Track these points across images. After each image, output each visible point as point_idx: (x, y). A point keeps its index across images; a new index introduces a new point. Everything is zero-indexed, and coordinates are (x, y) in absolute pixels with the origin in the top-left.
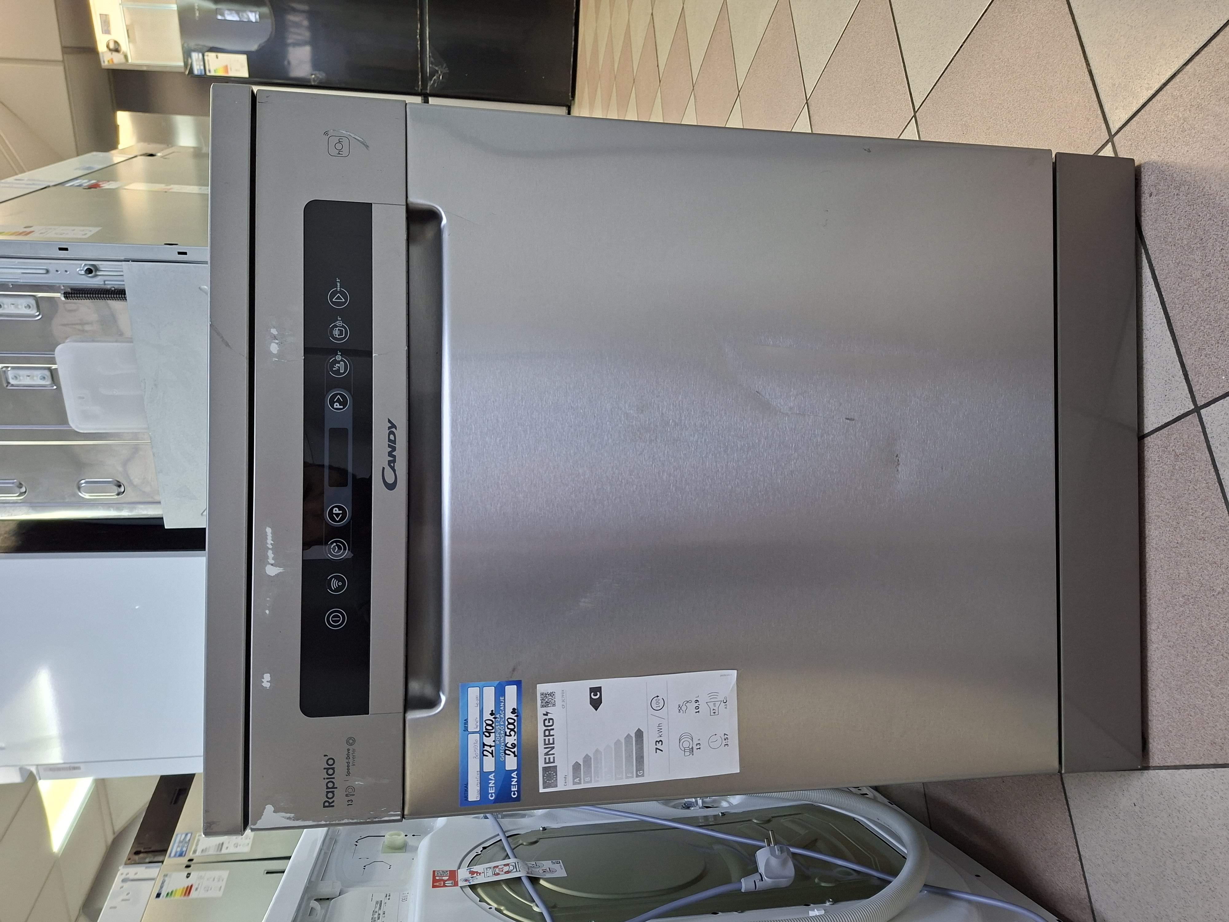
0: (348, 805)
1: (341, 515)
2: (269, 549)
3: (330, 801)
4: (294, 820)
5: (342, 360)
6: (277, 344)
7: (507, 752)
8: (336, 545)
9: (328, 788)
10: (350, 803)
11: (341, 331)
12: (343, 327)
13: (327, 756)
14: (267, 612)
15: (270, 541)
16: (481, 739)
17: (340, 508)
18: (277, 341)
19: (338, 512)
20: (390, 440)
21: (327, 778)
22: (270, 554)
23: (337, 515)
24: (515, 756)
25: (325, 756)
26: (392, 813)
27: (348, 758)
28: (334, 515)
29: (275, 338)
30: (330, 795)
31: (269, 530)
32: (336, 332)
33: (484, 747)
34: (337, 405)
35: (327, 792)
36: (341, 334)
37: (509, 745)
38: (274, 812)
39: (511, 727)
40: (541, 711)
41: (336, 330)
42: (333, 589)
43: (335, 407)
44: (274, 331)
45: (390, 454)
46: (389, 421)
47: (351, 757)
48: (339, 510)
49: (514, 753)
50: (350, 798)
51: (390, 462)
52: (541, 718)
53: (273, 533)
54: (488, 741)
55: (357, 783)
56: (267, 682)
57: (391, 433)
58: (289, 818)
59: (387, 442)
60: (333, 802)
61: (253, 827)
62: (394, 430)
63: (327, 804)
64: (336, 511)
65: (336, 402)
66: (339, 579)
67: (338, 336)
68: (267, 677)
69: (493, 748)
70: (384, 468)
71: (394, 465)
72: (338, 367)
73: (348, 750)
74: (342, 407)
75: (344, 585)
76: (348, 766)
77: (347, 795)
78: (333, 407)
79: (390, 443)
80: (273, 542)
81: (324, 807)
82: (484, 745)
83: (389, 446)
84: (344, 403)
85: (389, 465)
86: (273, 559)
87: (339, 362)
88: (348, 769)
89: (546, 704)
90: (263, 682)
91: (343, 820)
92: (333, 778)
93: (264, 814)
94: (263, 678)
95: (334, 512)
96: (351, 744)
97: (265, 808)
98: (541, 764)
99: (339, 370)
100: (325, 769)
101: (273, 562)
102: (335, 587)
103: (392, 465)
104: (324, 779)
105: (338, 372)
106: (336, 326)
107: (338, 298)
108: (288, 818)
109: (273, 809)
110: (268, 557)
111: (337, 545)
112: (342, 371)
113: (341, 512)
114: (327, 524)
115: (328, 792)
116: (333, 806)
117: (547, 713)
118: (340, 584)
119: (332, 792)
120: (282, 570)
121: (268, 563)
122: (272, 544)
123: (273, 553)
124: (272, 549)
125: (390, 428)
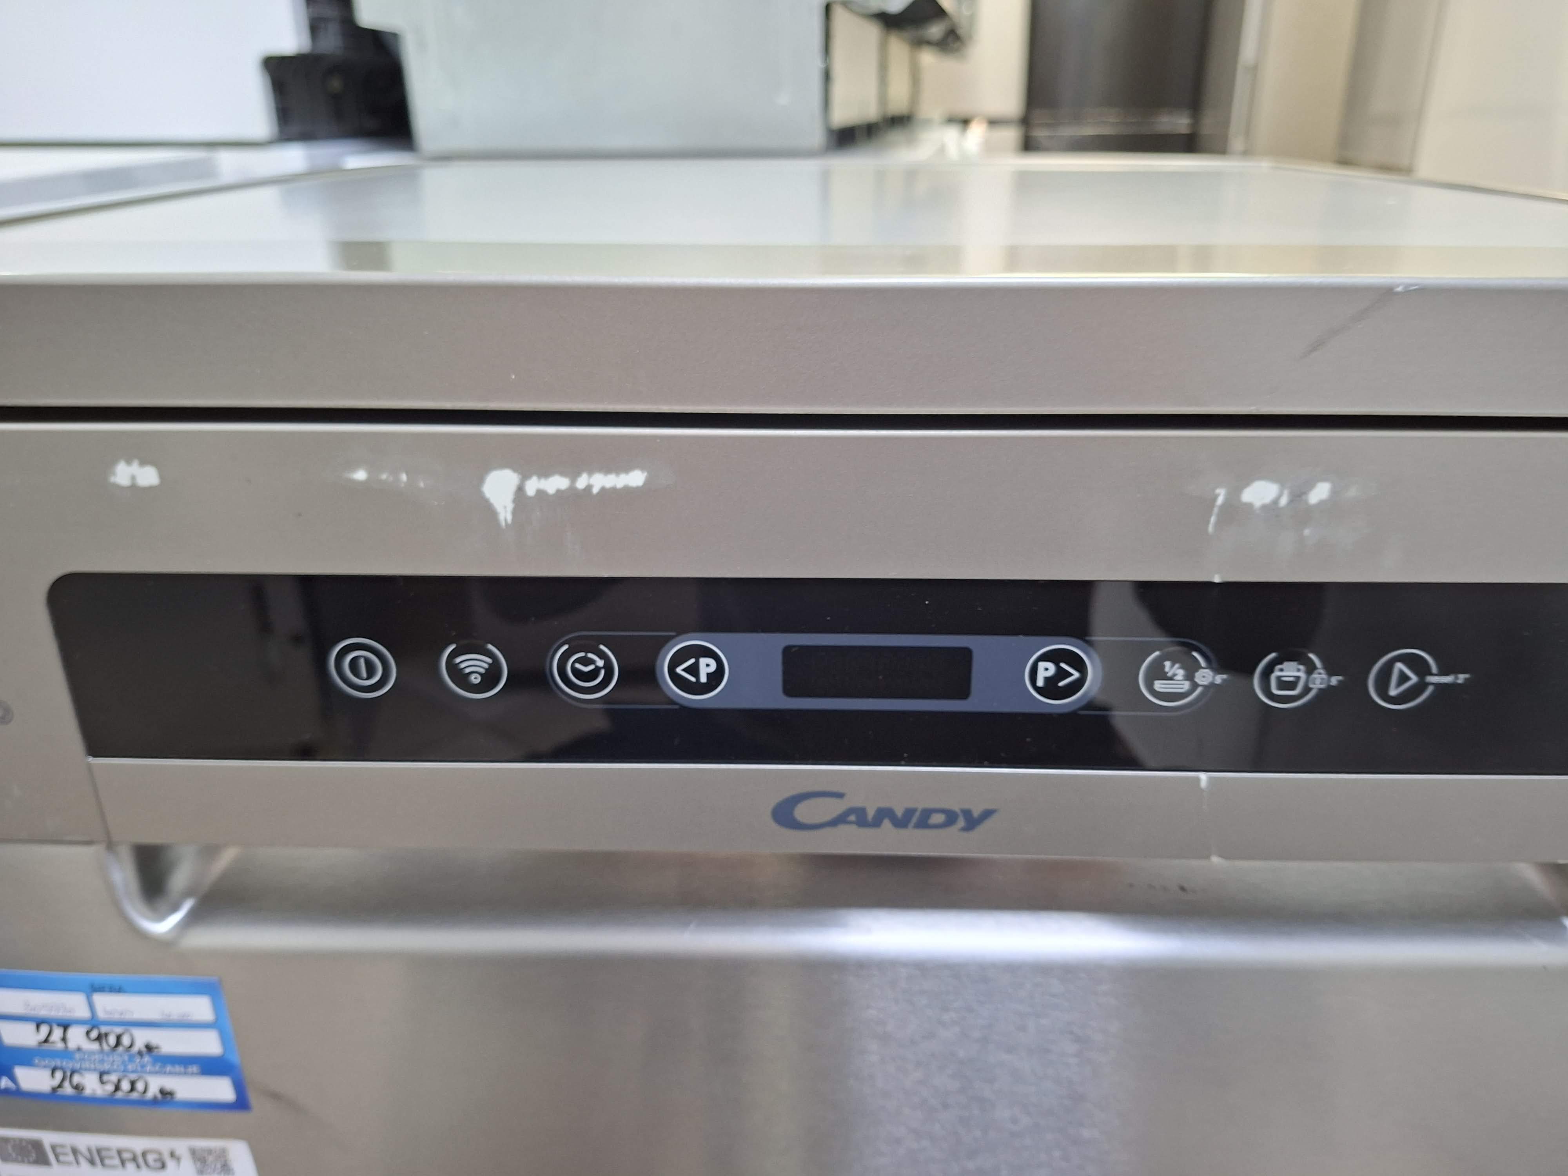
1: (693, 679)
2: (573, 480)
5: (1195, 686)
6: (1276, 502)
7: (59, 1075)
8: (597, 667)
11: (1291, 685)
12: (1307, 690)
14: (360, 475)
15: (600, 481)
16: (80, 1022)
17: (716, 677)
18: (1284, 501)
19: (704, 671)
20: (927, 813)
22: (556, 483)
23: (694, 670)
24: (54, 1090)
28: (692, 661)
29: (1298, 496)
31: (636, 478)
32: (1290, 670)
33: (59, 1025)
34: (1046, 670)
36: (1284, 685)
37: (76, 1079)
39: (125, 1086)
40: (182, 1146)
41: (1299, 670)
42: (458, 660)
43: (1042, 665)
44: (1320, 492)
45: (884, 814)
46: (987, 814)
48: (708, 675)
49: (60, 1086)
51: (860, 812)
52: (163, 1145)
53: (628, 491)
54: (77, 1037)
56: (134, 478)
57: (951, 818)
59: (921, 804)
62: (961, 823)
64: (707, 666)
65: (1059, 669)
66: (490, 677)
67: (1279, 678)
68: (148, 476)
69: (60, 1045)
70: (840, 796)
71: (851, 823)
72: (1175, 675)
74: (1040, 683)
75: (472, 689)
78: (1044, 658)
79: (917, 814)
80: (595, 490)
82: (65, 1026)
83: (909, 813)
84: (1051, 689)
85: (851, 811)
86: (542, 493)
87: (1189, 677)
89: (200, 1158)
90: (130, 464)
94: (143, 466)
95: (703, 661)
98: (48, 1138)
99: (1164, 677)
101: (531, 492)
102: (462, 665)
103: (852, 818)
105: (1157, 672)
106: (1311, 669)
107: (1403, 678)
110: (545, 474)
111: (597, 671)
112: (1159, 685)
113: (703, 679)
114: (664, 642)
117: (178, 1160)
118: (475, 679)
120: (506, 520)
121: (525, 477)
122: (589, 488)
123: (558, 491)
124: (572, 489)
125: (967, 813)
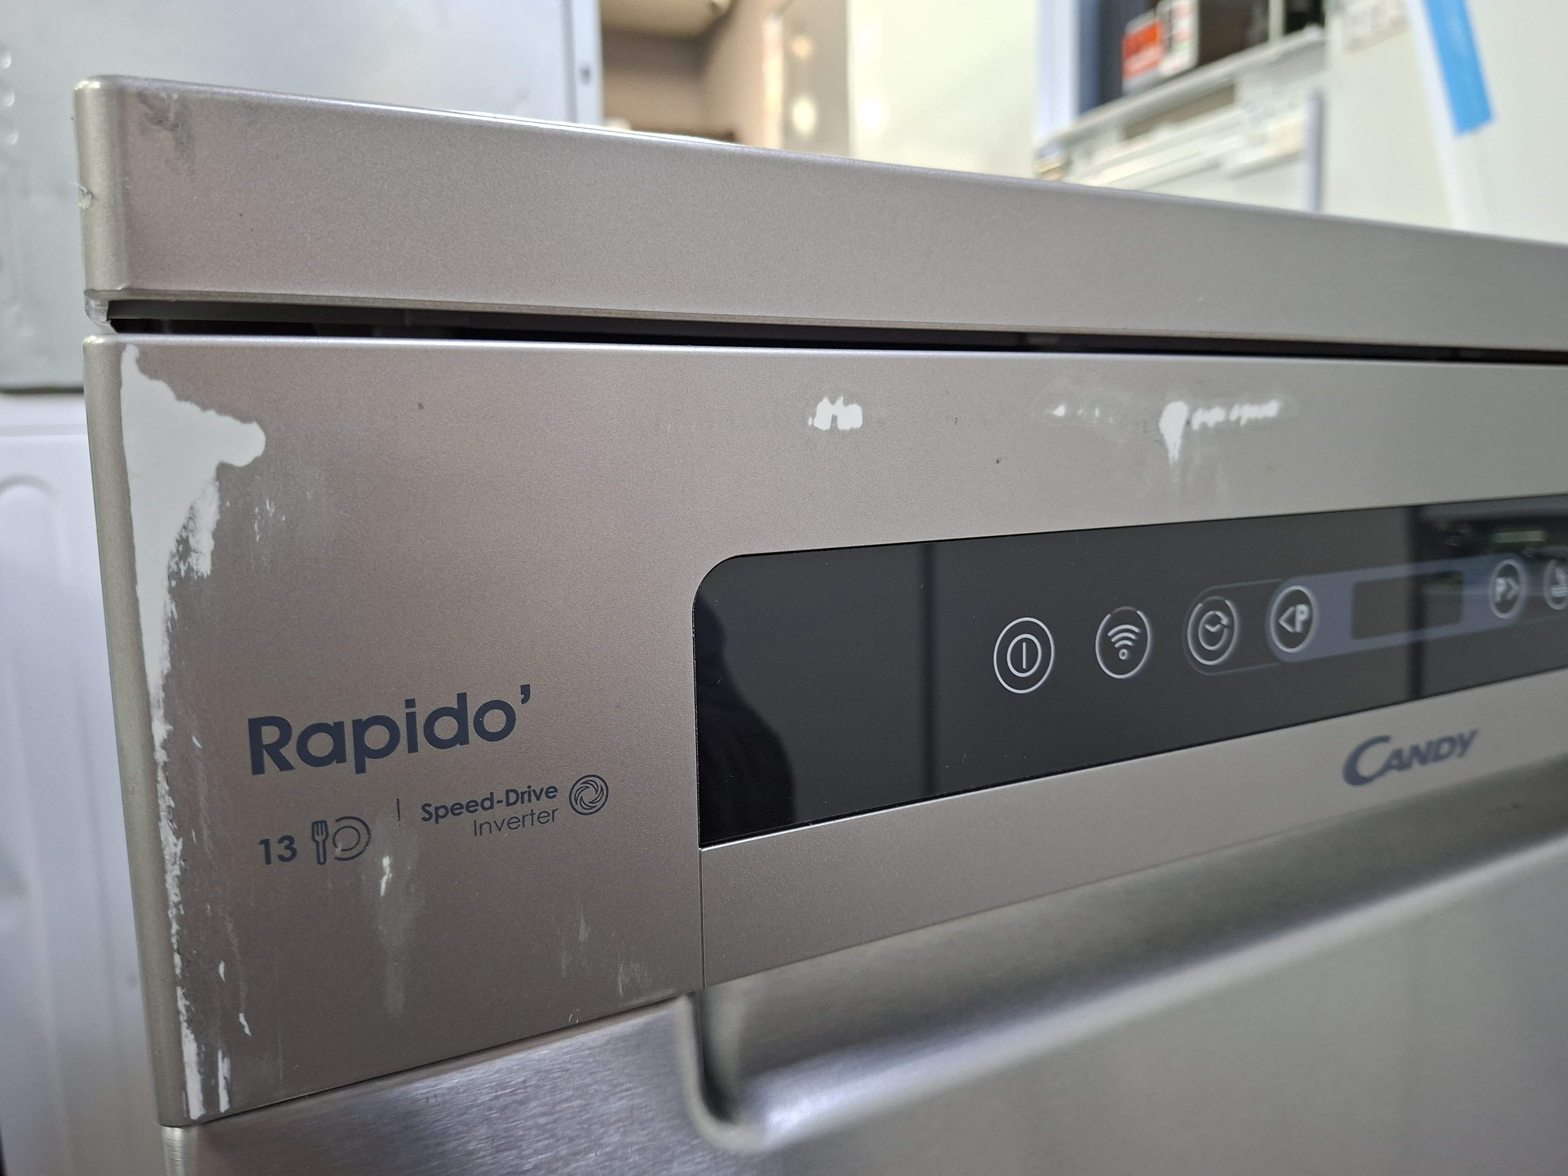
0: (266, 843)
1: (1291, 629)
2: (1228, 412)
3: (289, 752)
4: (173, 575)
8: (1222, 627)
9: (360, 727)
10: (277, 849)
13: (524, 701)
14: (1060, 411)
15: (1247, 413)
17: (1307, 626)
19: (1301, 618)
20: (1438, 744)
21: (411, 718)
22: (1214, 416)
23: (1292, 619)
25: (526, 690)
26: (223, 1068)
27: (513, 797)
28: (1292, 609)
30: (321, 744)
31: (1270, 409)
35: (340, 725)
38: (224, 471)
42: (1110, 634)
46: (1474, 734)
47: (520, 809)
48: (1302, 623)
50: (305, 847)
51: (1400, 755)
55: (386, 862)
56: (834, 419)
57: (1452, 745)
58: (184, 548)
59: (1434, 738)
60: (284, 765)
61: (129, 358)
62: (1458, 748)
63: (270, 735)
64: (1302, 612)
66: (1137, 650)
70: (1385, 739)
71: (1394, 767)
73: (551, 792)
75: (1118, 666)
76: (471, 806)
77: (319, 826)
79: (1433, 745)
80: (1243, 422)
81: (255, 725)
83: (1429, 746)
85: (1394, 754)
86: (1204, 426)
88: (455, 809)
90: (833, 402)
91: (177, 834)
92: (413, 747)
93: (212, 414)
94: (847, 403)
95: (1300, 609)
96: (574, 800)
97: (244, 418)
100: (462, 698)
101: (1196, 425)
102: (1113, 640)
103: (1394, 762)
104: (410, 703)
108: (183, 542)
109: (241, 459)
110: (1208, 406)
111: (1221, 631)
113: (1298, 629)
114: (1273, 589)
115: (336, 731)
116: (258, 768)
118: (1124, 655)
119: (338, 755)
120: (1174, 458)
121: (1193, 411)
122: (1238, 420)
123: (1218, 424)
124: (1227, 421)
125: (1461, 736)
